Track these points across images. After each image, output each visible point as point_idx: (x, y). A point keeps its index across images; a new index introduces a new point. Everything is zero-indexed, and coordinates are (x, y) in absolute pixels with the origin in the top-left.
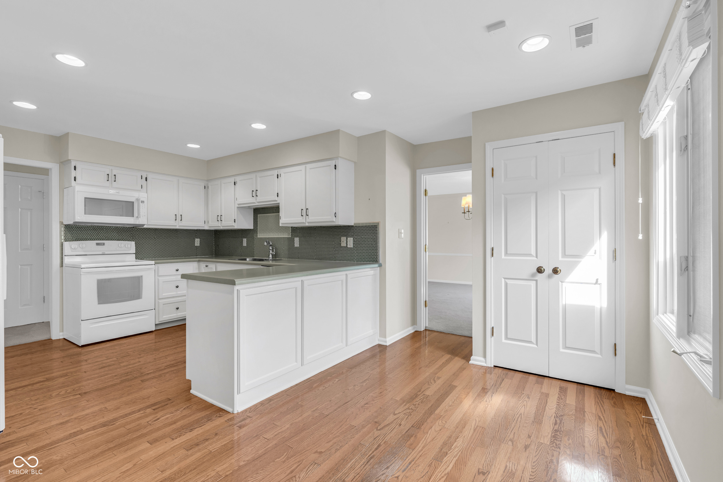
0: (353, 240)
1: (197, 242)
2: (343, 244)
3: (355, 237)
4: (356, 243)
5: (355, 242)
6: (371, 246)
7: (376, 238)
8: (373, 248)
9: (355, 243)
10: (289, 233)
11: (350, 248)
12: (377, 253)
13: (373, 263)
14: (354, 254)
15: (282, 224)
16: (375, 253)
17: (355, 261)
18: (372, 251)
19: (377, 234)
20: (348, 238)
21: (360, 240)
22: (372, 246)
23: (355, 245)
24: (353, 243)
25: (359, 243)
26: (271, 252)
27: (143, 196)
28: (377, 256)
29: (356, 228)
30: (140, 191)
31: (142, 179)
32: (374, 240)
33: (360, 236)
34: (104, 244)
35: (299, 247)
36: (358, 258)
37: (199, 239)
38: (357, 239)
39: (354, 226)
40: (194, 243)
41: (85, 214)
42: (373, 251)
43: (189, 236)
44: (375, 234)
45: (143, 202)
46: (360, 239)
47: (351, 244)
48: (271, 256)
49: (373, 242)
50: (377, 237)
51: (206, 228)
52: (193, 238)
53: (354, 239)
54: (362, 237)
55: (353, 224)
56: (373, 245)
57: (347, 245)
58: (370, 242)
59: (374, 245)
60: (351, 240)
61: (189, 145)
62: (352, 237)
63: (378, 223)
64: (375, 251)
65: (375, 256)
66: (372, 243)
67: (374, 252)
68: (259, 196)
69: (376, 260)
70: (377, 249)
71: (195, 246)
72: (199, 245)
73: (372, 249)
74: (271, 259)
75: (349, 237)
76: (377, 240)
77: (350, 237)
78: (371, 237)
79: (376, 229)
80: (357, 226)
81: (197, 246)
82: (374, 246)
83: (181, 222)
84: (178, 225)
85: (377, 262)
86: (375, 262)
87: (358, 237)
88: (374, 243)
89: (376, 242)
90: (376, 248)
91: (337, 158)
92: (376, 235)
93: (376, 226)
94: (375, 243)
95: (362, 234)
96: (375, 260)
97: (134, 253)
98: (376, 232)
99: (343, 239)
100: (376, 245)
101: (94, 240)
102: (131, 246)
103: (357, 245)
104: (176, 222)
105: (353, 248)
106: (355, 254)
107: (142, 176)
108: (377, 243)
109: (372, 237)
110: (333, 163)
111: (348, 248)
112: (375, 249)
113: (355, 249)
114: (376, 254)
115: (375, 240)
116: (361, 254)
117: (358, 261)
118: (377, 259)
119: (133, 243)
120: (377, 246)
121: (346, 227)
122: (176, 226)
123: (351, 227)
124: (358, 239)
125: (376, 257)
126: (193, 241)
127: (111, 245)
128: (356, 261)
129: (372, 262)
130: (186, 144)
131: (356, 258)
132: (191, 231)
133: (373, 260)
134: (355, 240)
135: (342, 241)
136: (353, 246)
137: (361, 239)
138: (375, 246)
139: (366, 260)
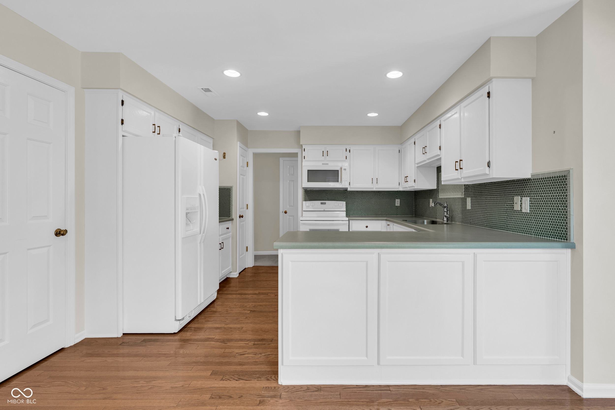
0: (530, 201)
1: (398, 202)
2: (517, 207)
3: (532, 196)
4: (534, 206)
5: (533, 204)
6: (556, 212)
7: (565, 198)
8: (560, 215)
9: (532, 206)
10: (462, 193)
11: (526, 213)
12: (567, 223)
13: (560, 240)
14: (531, 223)
15: (444, 181)
16: (564, 223)
17: (532, 234)
18: (558, 220)
19: (566, 190)
20: (523, 198)
21: (540, 201)
22: (559, 212)
23: (533, 208)
24: (530, 206)
25: (538, 206)
26: (445, 214)
27: (345, 165)
28: (567, 229)
29: (534, 182)
30: (345, 161)
31: (346, 151)
32: (561, 201)
33: (539, 194)
34: (325, 203)
35: (471, 209)
36: (536, 230)
37: (400, 200)
38: (535, 199)
39: (531, 180)
40: (395, 203)
41: (308, 182)
42: (560, 220)
43: (390, 197)
44: (564, 190)
45: (345, 169)
46: (539, 199)
47: (526, 208)
48: (445, 219)
49: (560, 204)
50: (566, 196)
51: (401, 189)
52: (394, 199)
53: (531, 199)
54: (542, 196)
55: (529, 177)
56: (560, 209)
57: (522, 208)
58: (555, 204)
59: (562, 209)
60: (526, 201)
61: (369, 115)
62: (528, 197)
63: (569, 171)
64: (563, 220)
65: (564, 228)
66: (559, 206)
67: (561, 223)
68: (428, 153)
69: (565, 237)
70: (567, 218)
71: (396, 206)
72: (399, 205)
73: (559, 217)
74: (445, 222)
75: (524, 196)
76: (566, 201)
77: (526, 196)
78: (556, 196)
79: (565, 182)
80: (535, 179)
81: (398, 206)
82: (561, 212)
83: (377, 185)
84: (375, 187)
85: (567, 240)
86: (564, 239)
87: (536, 196)
88: (561, 206)
89: (565, 204)
90: (565, 215)
91: (489, 80)
92: (565, 193)
93: (565, 176)
94: (564, 206)
95: (543, 191)
96: (563, 236)
97: (344, 211)
98: (565, 187)
99: (517, 199)
100: (565, 209)
101: (320, 200)
102: (342, 205)
103: (535, 208)
104: (372, 185)
105: (529, 213)
106: (533, 223)
107: (346, 149)
108: (566, 207)
109: (559, 196)
110: (485, 90)
111: (524, 213)
112: (564, 217)
113: (532, 216)
114: (565, 226)
115: (564, 201)
116: (542, 224)
117: (536, 235)
118: (567, 234)
119: (344, 203)
120: (566, 212)
121: (520, 181)
122: (373, 188)
123: (527, 180)
124: (537, 199)
125: (565, 231)
126: (394, 201)
127: (330, 204)
128: (534, 235)
129: (559, 238)
130: (367, 114)
131: (534, 230)
132: (392, 192)
133: (560, 236)
134: (532, 201)
135: (515, 203)
136: (530, 211)
137: (541, 199)
138: (564, 212)
139: (548, 234)
